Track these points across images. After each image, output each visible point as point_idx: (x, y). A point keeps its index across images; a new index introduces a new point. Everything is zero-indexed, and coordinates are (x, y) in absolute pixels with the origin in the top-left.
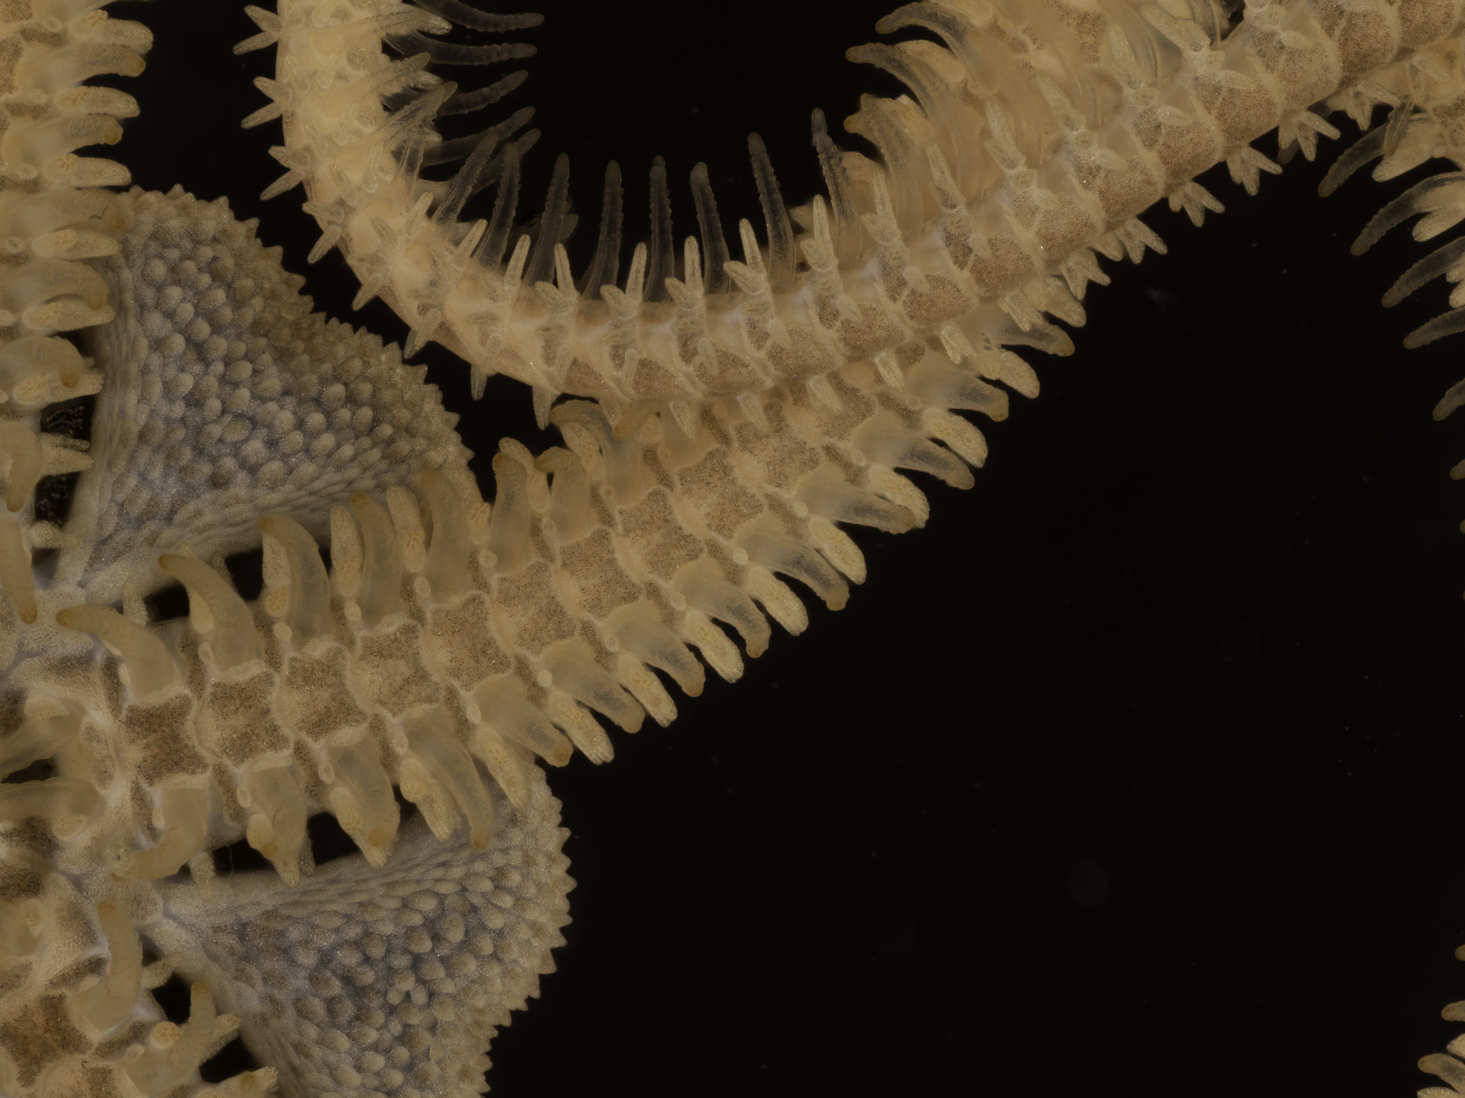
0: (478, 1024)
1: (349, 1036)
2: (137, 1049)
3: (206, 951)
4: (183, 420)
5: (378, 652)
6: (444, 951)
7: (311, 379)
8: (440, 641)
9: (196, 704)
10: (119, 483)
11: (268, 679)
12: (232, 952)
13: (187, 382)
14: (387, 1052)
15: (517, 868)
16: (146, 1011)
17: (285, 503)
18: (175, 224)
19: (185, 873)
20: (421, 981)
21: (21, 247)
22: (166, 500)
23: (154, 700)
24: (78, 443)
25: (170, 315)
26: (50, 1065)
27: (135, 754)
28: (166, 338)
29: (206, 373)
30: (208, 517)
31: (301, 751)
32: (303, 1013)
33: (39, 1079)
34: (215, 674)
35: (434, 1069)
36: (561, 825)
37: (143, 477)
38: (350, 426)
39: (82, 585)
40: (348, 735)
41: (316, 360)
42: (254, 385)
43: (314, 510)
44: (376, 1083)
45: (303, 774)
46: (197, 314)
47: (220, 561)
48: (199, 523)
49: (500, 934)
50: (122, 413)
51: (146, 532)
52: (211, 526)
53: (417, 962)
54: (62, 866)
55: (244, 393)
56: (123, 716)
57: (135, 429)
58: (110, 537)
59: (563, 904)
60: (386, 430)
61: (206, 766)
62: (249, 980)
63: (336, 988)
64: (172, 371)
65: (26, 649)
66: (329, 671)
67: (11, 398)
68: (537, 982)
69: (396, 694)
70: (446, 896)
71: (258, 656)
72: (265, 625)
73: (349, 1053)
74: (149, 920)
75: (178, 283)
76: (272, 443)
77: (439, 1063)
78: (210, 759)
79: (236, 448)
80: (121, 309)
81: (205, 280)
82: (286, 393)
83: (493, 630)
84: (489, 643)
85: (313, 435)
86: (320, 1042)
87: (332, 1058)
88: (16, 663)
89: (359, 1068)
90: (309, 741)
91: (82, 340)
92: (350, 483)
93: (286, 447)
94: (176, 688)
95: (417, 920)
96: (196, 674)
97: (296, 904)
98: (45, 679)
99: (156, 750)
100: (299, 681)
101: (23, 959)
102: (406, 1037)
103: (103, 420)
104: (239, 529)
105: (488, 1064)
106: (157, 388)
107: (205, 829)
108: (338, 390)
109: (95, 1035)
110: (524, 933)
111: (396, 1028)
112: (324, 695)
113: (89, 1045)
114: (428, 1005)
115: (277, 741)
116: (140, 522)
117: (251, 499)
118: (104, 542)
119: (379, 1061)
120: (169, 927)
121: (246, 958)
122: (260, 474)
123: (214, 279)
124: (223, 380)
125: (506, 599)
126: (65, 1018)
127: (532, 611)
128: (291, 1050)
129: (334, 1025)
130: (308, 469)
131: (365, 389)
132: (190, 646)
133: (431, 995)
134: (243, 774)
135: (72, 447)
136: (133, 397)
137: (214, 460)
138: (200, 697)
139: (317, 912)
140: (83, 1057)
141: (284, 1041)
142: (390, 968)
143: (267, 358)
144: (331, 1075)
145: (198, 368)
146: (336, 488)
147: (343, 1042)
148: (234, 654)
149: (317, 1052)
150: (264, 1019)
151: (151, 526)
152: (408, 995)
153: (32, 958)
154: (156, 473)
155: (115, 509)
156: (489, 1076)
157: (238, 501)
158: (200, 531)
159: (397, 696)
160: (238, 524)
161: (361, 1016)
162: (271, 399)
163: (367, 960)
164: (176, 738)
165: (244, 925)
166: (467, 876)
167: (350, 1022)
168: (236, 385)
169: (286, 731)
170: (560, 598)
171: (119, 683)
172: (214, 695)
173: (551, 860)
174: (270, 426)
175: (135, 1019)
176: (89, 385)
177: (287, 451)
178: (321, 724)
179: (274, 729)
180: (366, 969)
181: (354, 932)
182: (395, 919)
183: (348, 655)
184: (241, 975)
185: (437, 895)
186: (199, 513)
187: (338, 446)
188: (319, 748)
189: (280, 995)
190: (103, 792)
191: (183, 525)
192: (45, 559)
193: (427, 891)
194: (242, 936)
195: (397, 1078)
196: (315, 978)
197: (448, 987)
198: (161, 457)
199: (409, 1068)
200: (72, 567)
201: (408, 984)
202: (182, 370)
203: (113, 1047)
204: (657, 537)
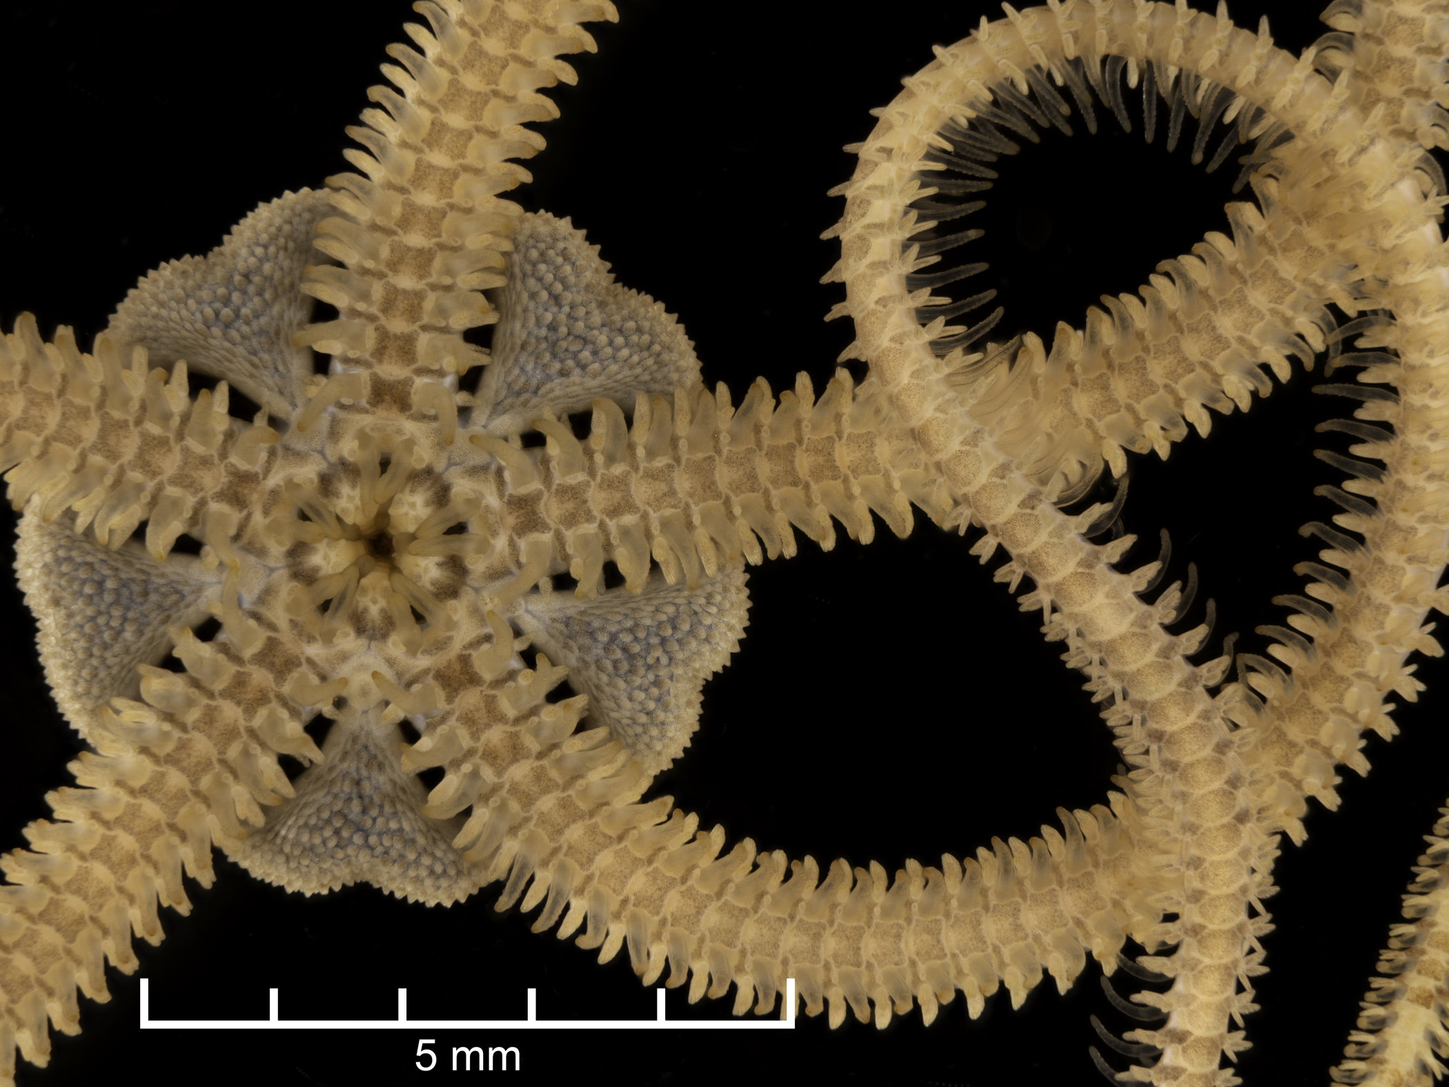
0: (695, 677)
1: (625, 681)
2: (511, 684)
3: (548, 632)
4: (546, 338)
5: (651, 476)
6: (679, 635)
7: (617, 318)
8: (687, 476)
9: (546, 495)
10: (508, 372)
11: (587, 484)
12: (562, 633)
13: (549, 317)
14: (646, 690)
15: (719, 593)
16: (516, 663)
17: (601, 386)
18: (543, 230)
19: (536, 588)
20: (665, 651)
21: (459, 243)
22: (534, 382)
23: (523, 490)
24: (484, 349)
25: (540, 279)
26: (462, 693)
27: (511, 520)
28: (537, 292)
29: (560, 312)
30: (557, 392)
31: (602, 525)
32: (600, 668)
33: (457, 700)
34: (558, 479)
35: (673, 701)
36: (745, 572)
37: (522, 369)
38: (638, 345)
39: (484, 427)
40: (629, 519)
41: (620, 308)
42: (587, 320)
43: (616, 391)
44: (640, 708)
45: (602, 537)
46: (555, 278)
47: (565, 417)
48: (551, 395)
49: (710, 627)
50: (512, 334)
51: (522, 399)
52: (558, 398)
53: (664, 641)
54: (469, 582)
55: (581, 324)
56: (505, 499)
57: (519, 342)
58: (502, 401)
59: (746, 615)
60: (657, 348)
61: (550, 529)
62: (571, 650)
63: (619, 654)
64: (540, 311)
65: (452, 461)
66: (620, 484)
67: (448, 323)
68: (729, 657)
69: (657, 500)
70: (680, 605)
71: (583, 469)
72: (589, 453)
73: (625, 690)
74: (517, 614)
75: (545, 262)
76: (595, 353)
77: (675, 697)
78: (553, 525)
79: (575, 355)
80: (512, 277)
81: (560, 260)
82: (603, 325)
83: (717, 476)
84: (713, 483)
85: (618, 349)
86: (609, 684)
87: (616, 693)
88: (447, 469)
89: (631, 699)
90: (607, 520)
91: (489, 294)
92: (637, 377)
93: (602, 355)
94: (535, 485)
95: (663, 617)
96: (547, 479)
97: (597, 607)
98: (463, 478)
99: (523, 519)
100: (605, 486)
101: (448, 634)
102: (657, 683)
103: (499, 338)
104: (575, 399)
105: (702, 698)
106: (532, 320)
107: (548, 564)
108: (631, 324)
109: (488, 676)
110: (723, 628)
111: (651, 677)
112: (618, 495)
113: (484, 682)
114: (669, 665)
115: (590, 518)
116: (519, 394)
117: (582, 384)
118: (498, 404)
119: (641, 696)
120: (528, 618)
121: (570, 637)
122: (587, 370)
123: (565, 260)
124: (569, 316)
125: (729, 461)
126: (472, 666)
127: (741, 473)
128: (593, 689)
129: (617, 675)
130: (614, 368)
131: (646, 325)
132: (546, 462)
133: (671, 659)
134: (569, 535)
135: (481, 352)
136: (518, 325)
137: (562, 361)
138: (549, 491)
139: (608, 612)
140: (481, 688)
141: (590, 683)
142: (648, 644)
143: (593, 305)
144: (616, 703)
145: (555, 309)
146: (629, 379)
147: (621, 684)
148: (569, 468)
149: (607, 689)
150: (579, 671)
151: (525, 396)
152: (658, 659)
153: (453, 633)
154: (530, 367)
155: (506, 386)
156: (703, 704)
157: (574, 384)
158: (552, 400)
159: (658, 502)
160: (573, 397)
161: (632, 671)
162: (595, 328)
163: (636, 639)
164: (534, 513)
165: (569, 618)
166: (691, 596)
167: (626, 674)
168: (576, 320)
169: (595, 513)
170: (758, 470)
171: (504, 481)
172: (557, 490)
173: (738, 589)
174: (594, 343)
175: (510, 668)
176: (491, 319)
177: (603, 358)
178: (615, 512)
179: (589, 512)
180: (635, 644)
181: (629, 624)
182: (652, 617)
183: (634, 474)
184: (566, 646)
185: (675, 604)
186: (552, 390)
187: (631, 356)
188: (612, 525)
189: (588, 658)
190: (493, 542)
191: (544, 396)
192: (464, 412)
193: (669, 603)
194: (567, 625)
195: (651, 705)
196: (607, 649)
197: (680, 656)
198: (532, 359)
199: (658, 700)
200: (480, 417)
201: (658, 653)
202: (546, 310)
203: (498, 683)
204: (821, 460)
